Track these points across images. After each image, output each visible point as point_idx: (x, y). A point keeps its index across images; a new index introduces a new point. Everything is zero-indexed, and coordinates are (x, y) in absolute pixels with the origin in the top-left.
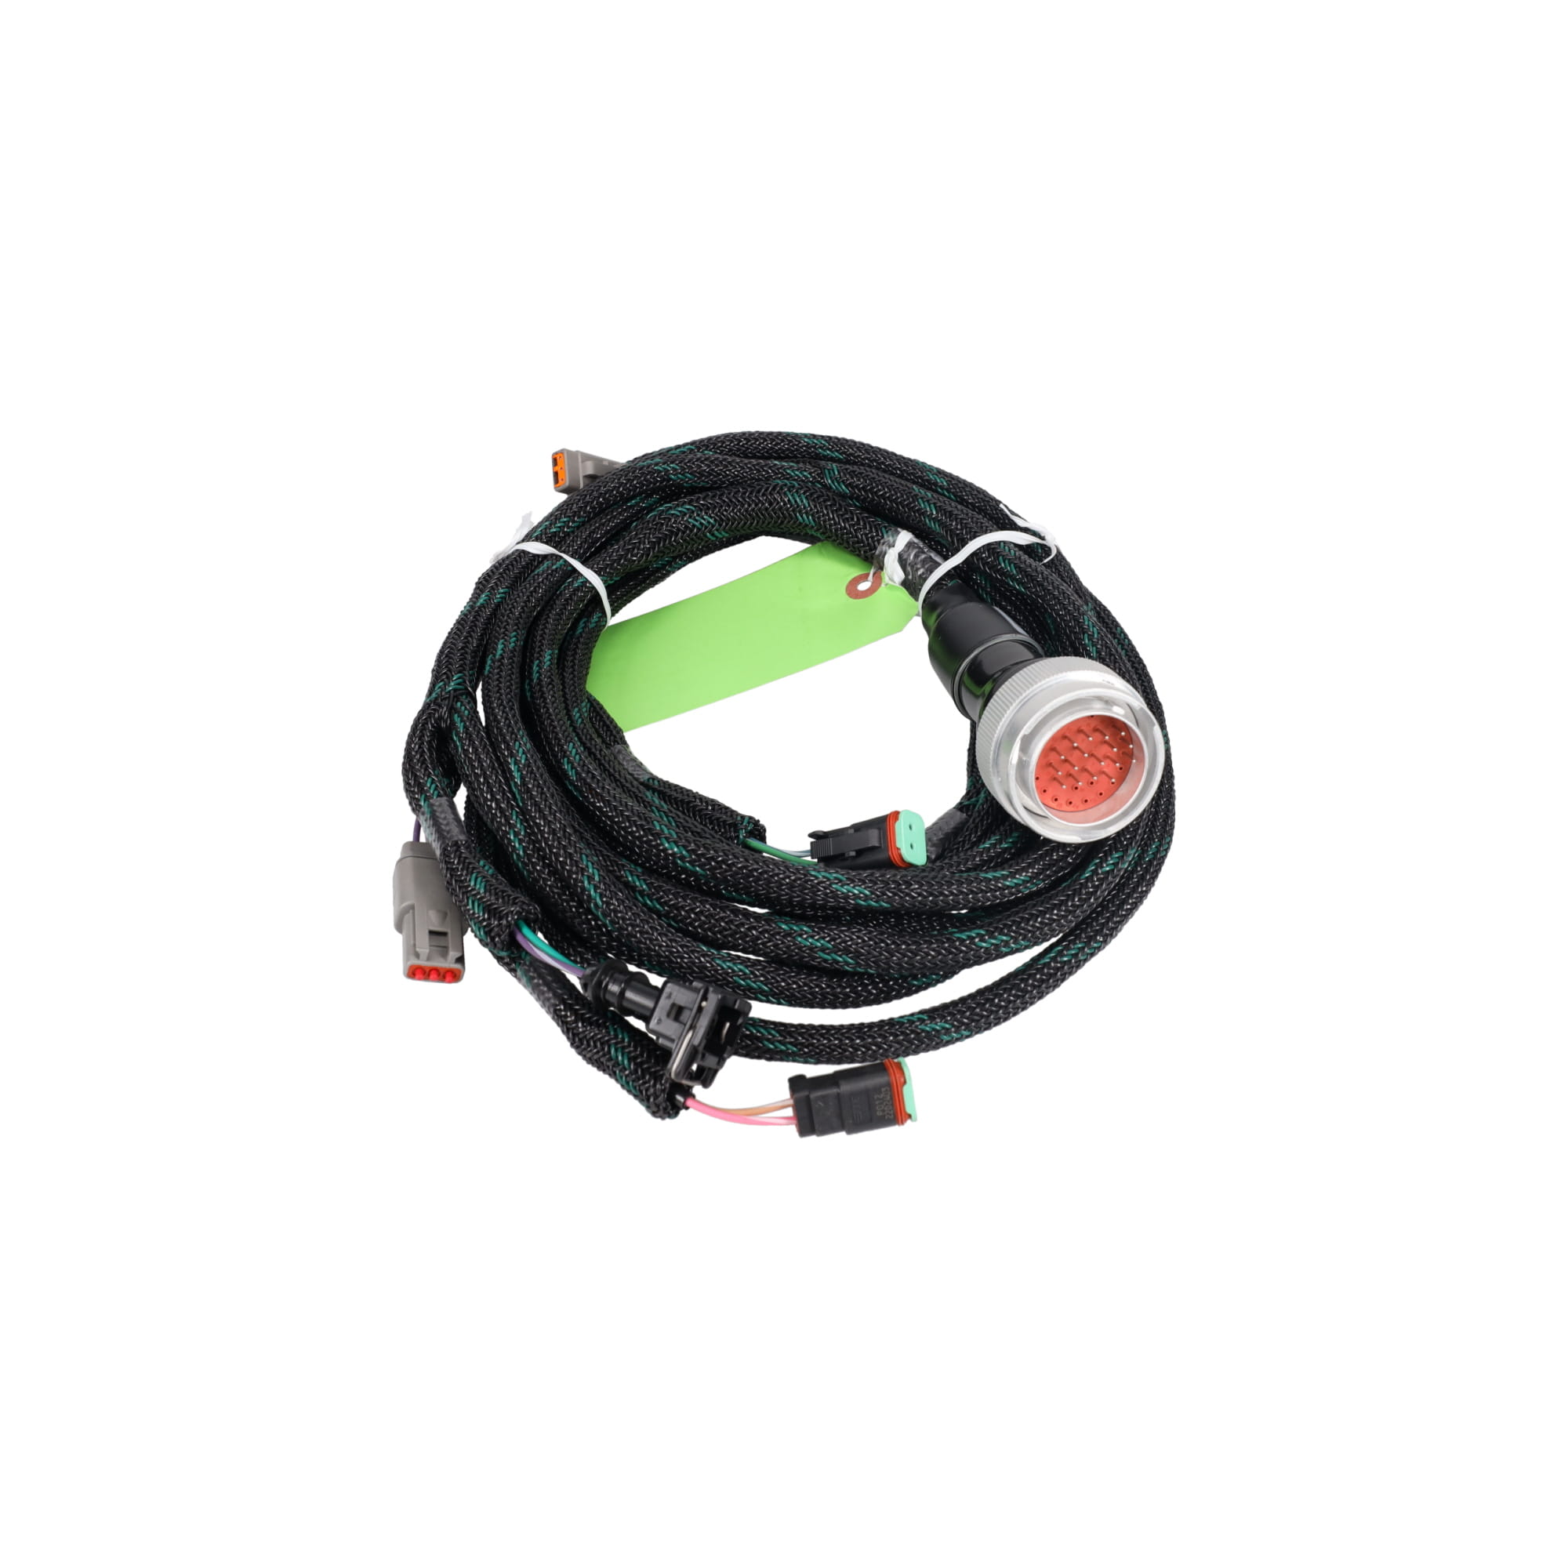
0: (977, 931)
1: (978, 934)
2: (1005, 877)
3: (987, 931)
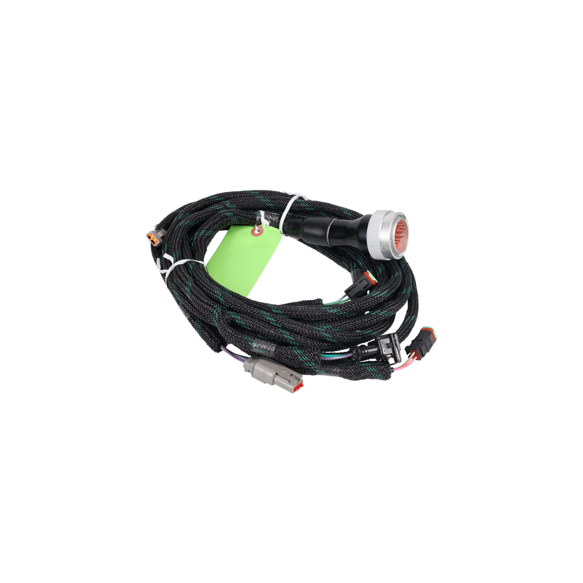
0: (378, 311)
1: (378, 312)
2: (379, 294)
3: (381, 310)
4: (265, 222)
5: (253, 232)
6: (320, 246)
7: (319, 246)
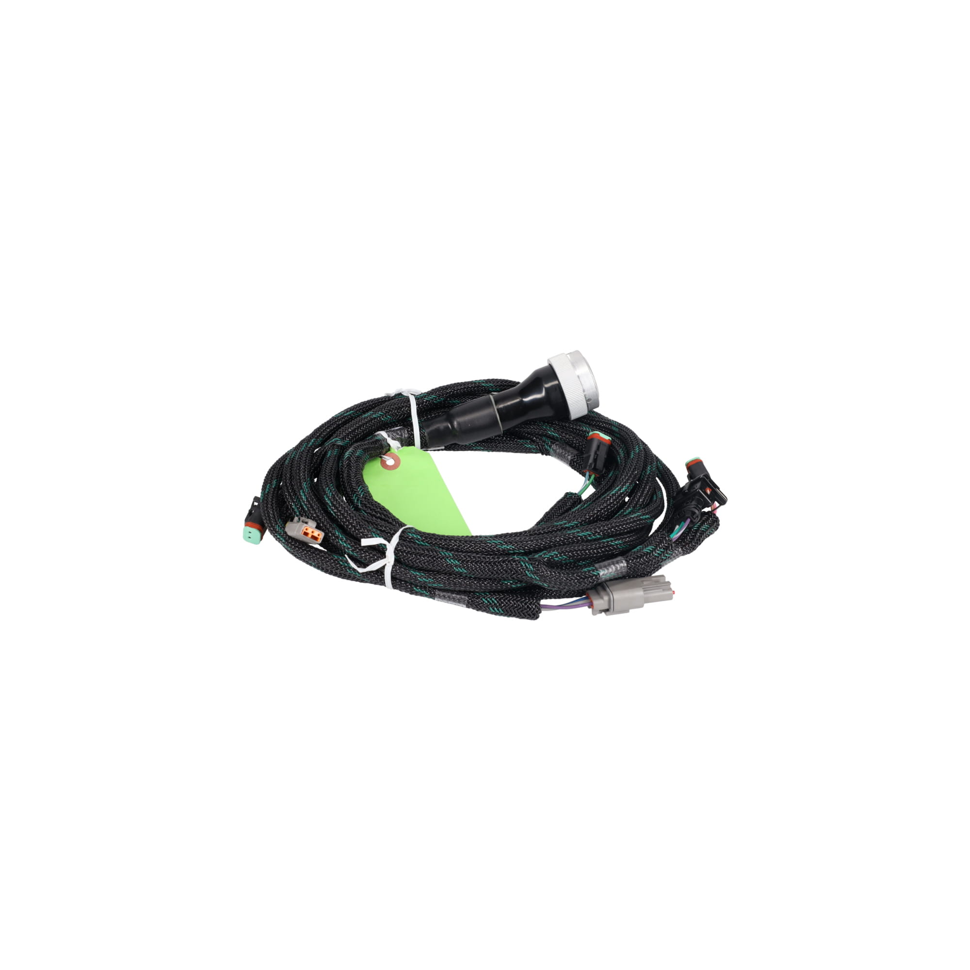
4: (394, 444)
5: (384, 464)
6: (478, 442)
7: (476, 442)
